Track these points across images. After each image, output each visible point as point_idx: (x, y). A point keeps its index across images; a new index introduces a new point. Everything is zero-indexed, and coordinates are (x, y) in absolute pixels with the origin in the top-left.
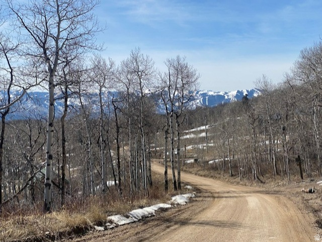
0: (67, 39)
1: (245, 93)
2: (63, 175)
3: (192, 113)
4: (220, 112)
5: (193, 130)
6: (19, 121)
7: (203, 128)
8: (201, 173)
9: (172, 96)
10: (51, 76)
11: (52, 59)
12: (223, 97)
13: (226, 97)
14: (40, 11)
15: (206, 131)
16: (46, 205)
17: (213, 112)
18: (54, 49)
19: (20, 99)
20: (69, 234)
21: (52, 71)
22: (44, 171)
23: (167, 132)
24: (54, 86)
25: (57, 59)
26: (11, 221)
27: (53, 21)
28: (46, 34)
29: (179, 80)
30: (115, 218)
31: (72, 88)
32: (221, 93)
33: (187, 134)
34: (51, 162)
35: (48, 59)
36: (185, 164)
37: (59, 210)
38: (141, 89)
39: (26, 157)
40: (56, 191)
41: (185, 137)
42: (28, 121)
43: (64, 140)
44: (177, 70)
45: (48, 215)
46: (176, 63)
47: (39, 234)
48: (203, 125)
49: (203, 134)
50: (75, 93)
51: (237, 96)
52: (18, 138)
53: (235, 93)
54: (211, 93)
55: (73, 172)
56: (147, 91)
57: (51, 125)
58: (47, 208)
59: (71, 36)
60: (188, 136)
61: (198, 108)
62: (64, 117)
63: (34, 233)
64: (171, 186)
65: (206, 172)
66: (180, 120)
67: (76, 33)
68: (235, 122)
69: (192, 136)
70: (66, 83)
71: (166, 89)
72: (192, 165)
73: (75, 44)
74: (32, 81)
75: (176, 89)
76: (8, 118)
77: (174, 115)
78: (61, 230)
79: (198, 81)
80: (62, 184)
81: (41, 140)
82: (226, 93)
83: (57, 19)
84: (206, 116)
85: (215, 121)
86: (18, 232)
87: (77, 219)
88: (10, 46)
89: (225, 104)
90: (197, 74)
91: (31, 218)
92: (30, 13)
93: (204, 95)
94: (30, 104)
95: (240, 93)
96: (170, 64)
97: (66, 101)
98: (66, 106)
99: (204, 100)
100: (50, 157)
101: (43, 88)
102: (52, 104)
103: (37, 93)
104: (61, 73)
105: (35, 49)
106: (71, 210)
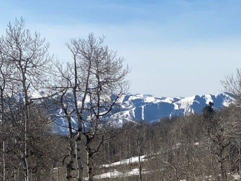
1: (209, 100)
3: (115, 133)
4: (165, 133)
5: (118, 163)
7: (135, 159)
9: (79, 103)
12: (170, 107)
13: (176, 107)
15: (140, 165)
17: (153, 132)
23: (70, 167)
29: (93, 77)
32: (168, 100)
33: (107, 170)
38: (25, 90)
41: (104, 176)
44: (89, 58)
46: (87, 48)
48: (134, 155)
49: (135, 171)
51: (194, 106)
53: (191, 100)
54: (149, 100)
56: (35, 95)
60: (108, 175)
61: (127, 126)
66: (93, 146)
68: (191, 150)
69: (116, 173)
71: (70, 91)
75: (87, 91)
77: (83, 137)
79: (126, 78)
82: (176, 100)
84: (141, 139)
85: (156, 148)
89: (174, 119)
90: (124, 67)
93: (138, 103)
95: (200, 99)
96: (77, 48)
99: (138, 112)
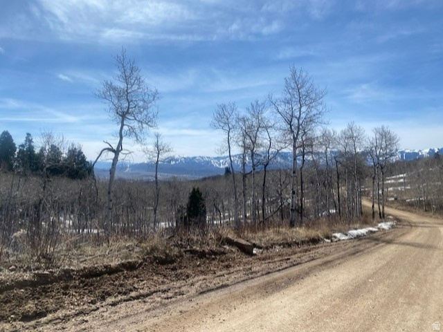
0: (305, 118)
1: (436, 151)
2: (302, 204)
3: (393, 165)
4: (415, 165)
5: (394, 177)
6: (273, 170)
8: (400, 207)
9: (378, 153)
10: (295, 142)
11: (296, 131)
12: (417, 154)
13: (420, 154)
14: (288, 102)
15: (404, 178)
16: (291, 222)
17: (410, 164)
18: (297, 125)
19: (275, 157)
20: (308, 242)
21: (295, 139)
22: (290, 201)
23: (374, 178)
24: (296, 148)
25: (298, 131)
26: (271, 231)
27: (296, 107)
28: (292, 116)
29: (384, 143)
30: (338, 235)
31: (307, 149)
32: (416, 151)
33: (388, 180)
34: (294, 196)
35: (292, 132)
36: (387, 201)
37: (301, 226)
38: (355, 149)
39: (278, 191)
40: (295, 214)
41: (387, 182)
42: (279, 170)
43: (302, 182)
44: (382, 135)
45: (295, 229)
46: (381, 131)
47: (289, 240)
48: (401, 174)
49: (402, 180)
50: (309, 152)
51: (429, 153)
52: (273, 181)
53: (428, 151)
54: (407, 151)
55: (307, 203)
56: (358, 150)
57: (294, 172)
58: (292, 225)
59: (308, 116)
60: (389, 182)
61: (397, 162)
62: (302, 168)
63: (286, 239)
64: (377, 216)
65: (404, 208)
66: (385, 170)
67: (312, 114)
68: (429, 171)
69: (393, 181)
70: (303, 146)
71: (374, 149)
72: (392, 202)
73: (311, 121)
74: (283, 145)
75: (381, 148)
76: (267, 168)
77: (380, 167)
78: (303, 239)
79: (398, 143)
80: (300, 210)
81: (287, 182)
82: (420, 151)
83: (299, 105)
84: (404, 167)
85: (411, 171)
86: (277, 238)
87: (313, 233)
88: (270, 124)
89: (419, 159)
90: (398, 138)
91: (283, 230)
92: (282, 103)
93: (402, 153)
94: (279, 159)
95: (432, 151)
96: (377, 131)
97: (303, 157)
98: (304, 160)
99: (402, 156)
100: (294, 193)
101: (289, 149)
102: (295, 159)
103: (285, 153)
104: (300, 140)
105: (285, 126)
106: (308, 227)
